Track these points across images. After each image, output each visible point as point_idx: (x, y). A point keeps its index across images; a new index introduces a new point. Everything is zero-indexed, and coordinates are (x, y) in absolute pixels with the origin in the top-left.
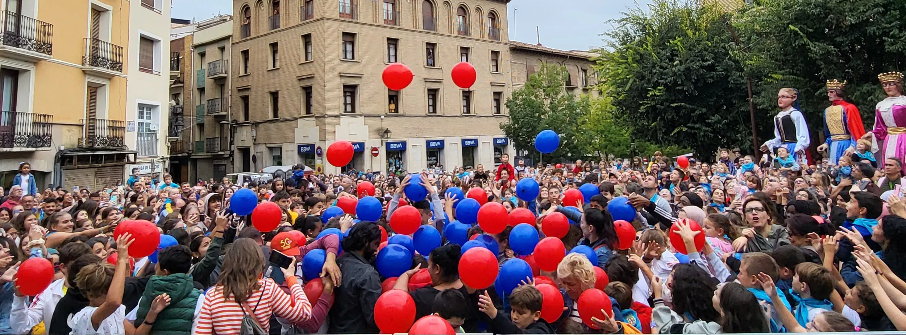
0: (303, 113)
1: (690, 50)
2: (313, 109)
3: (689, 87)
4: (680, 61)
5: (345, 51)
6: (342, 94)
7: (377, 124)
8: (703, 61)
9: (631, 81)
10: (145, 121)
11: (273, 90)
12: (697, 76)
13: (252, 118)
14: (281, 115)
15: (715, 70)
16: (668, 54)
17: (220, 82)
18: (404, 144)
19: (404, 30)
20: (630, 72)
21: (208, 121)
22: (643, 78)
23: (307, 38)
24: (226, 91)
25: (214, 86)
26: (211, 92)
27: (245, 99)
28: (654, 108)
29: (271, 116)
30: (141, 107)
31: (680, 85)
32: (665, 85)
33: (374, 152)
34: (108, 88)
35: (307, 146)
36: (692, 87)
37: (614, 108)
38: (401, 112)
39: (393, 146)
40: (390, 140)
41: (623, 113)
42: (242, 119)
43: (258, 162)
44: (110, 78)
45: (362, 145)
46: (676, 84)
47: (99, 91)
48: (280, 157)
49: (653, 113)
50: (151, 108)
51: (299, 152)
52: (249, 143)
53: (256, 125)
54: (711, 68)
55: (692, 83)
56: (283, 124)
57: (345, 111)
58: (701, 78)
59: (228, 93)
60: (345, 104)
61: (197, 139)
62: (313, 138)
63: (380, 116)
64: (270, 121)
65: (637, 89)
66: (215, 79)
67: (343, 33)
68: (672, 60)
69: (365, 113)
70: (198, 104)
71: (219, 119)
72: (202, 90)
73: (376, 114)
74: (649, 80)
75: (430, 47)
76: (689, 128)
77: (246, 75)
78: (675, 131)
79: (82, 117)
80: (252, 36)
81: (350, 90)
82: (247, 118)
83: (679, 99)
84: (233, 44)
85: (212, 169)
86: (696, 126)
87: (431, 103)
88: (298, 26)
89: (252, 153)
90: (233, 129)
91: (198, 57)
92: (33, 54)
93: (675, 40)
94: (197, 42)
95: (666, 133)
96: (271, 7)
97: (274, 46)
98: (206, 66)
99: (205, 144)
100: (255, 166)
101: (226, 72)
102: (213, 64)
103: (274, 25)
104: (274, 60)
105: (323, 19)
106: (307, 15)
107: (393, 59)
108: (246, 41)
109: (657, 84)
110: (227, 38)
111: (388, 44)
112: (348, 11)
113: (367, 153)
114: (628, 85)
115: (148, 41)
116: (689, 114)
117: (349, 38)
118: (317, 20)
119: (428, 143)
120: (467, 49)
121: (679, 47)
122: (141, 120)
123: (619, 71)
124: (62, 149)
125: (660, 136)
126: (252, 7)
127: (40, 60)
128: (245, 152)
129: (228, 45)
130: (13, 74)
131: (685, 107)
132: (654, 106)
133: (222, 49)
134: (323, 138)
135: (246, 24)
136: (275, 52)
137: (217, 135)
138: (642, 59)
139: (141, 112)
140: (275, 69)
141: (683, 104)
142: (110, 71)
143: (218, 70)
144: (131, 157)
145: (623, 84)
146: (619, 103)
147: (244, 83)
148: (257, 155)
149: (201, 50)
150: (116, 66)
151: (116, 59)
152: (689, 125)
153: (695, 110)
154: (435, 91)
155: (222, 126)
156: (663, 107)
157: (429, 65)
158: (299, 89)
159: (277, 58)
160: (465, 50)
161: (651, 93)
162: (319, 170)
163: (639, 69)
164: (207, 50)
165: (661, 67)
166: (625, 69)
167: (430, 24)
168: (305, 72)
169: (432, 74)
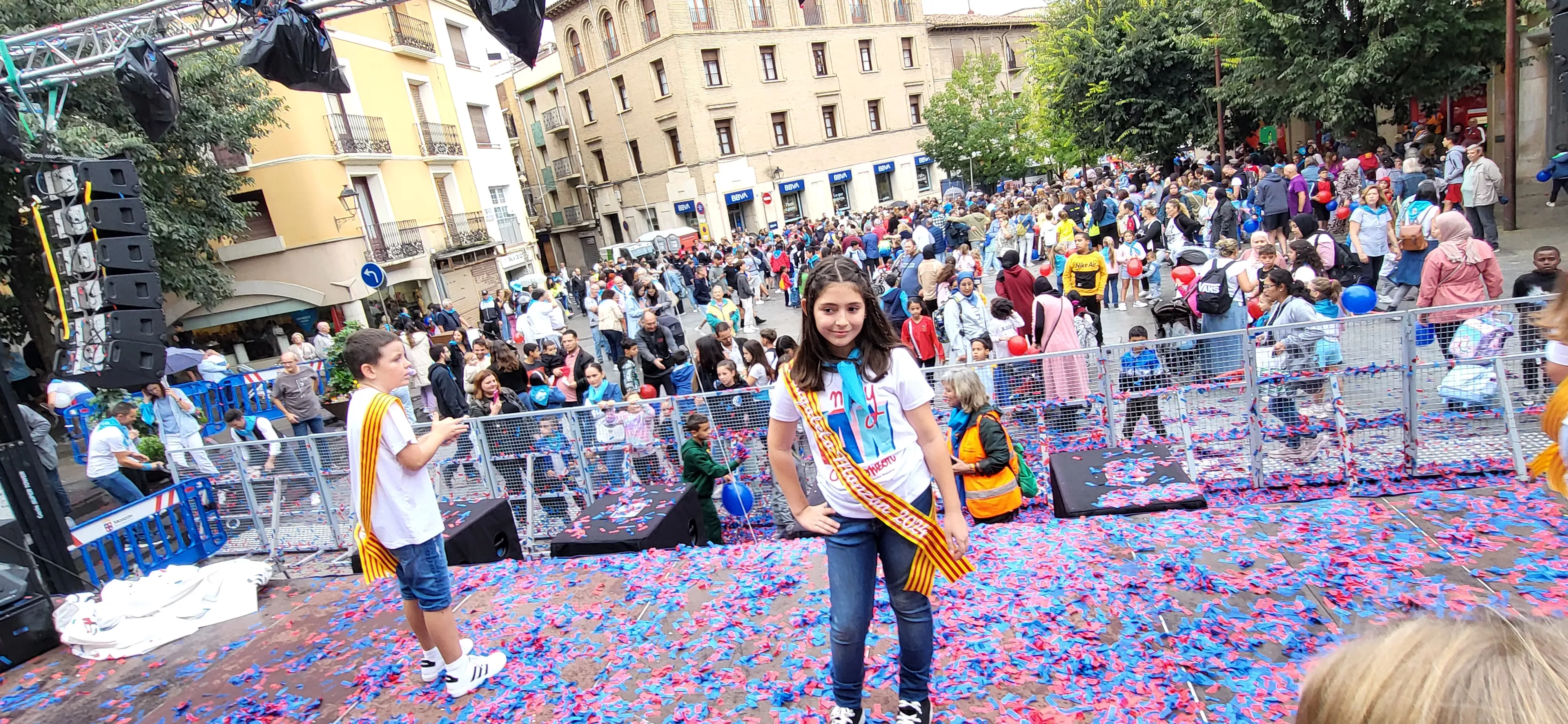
0: (672, 162)
1: (1145, 25)
2: (683, 157)
3: (1141, 76)
4: (1130, 45)
5: (710, 75)
6: (716, 132)
7: (764, 163)
8: (1160, 39)
9: (1065, 80)
10: (500, 205)
11: (630, 138)
12: (1152, 60)
13: (612, 178)
14: (646, 169)
17: (563, 136)
18: (801, 182)
19: (779, 30)
20: (1065, 65)
21: (560, 187)
22: (1083, 71)
23: (658, 65)
24: (572, 145)
25: (556, 142)
26: (555, 151)
27: (598, 154)
29: (634, 172)
30: (492, 190)
31: (1128, 76)
32: (1111, 78)
33: (766, 198)
34: (453, 174)
35: (685, 203)
36: (1145, 75)
37: (1053, 112)
38: (791, 143)
39: (788, 188)
40: (783, 181)
41: (1062, 117)
42: (600, 180)
43: (631, 228)
44: (452, 163)
45: (750, 192)
46: (1123, 74)
47: (445, 181)
48: (655, 221)
49: (1099, 113)
50: (501, 188)
51: (677, 212)
52: (615, 208)
53: (619, 184)
55: (1146, 70)
56: (651, 179)
57: (723, 153)
58: (1156, 61)
59: (575, 150)
60: (721, 144)
61: (553, 210)
62: (690, 193)
63: (767, 153)
64: (634, 178)
65: (1076, 87)
66: (556, 133)
67: (703, 51)
68: (1118, 43)
69: (747, 153)
70: (543, 168)
71: (573, 182)
72: (543, 149)
73: (761, 151)
74: (1091, 73)
75: (817, 48)
76: (1141, 128)
77: (592, 123)
78: (1123, 135)
79: (439, 215)
80: (588, 70)
81: (724, 126)
82: (605, 177)
83: (1129, 93)
84: (566, 84)
85: (579, 243)
86: (1151, 125)
87: (829, 125)
88: (643, 50)
89: (621, 220)
90: (592, 194)
91: (527, 107)
92: (375, 156)
93: (1121, 15)
94: (521, 87)
95: (1114, 138)
96: (603, 28)
97: (619, 80)
98: (539, 118)
99: (564, 215)
100: (629, 235)
101: (567, 123)
102: (548, 114)
103: (613, 53)
104: (623, 100)
105: (672, 36)
106: (652, 33)
107: (771, 75)
108: (581, 78)
109: (1099, 78)
110: (557, 77)
111: (763, 54)
112: (703, 19)
113: (758, 201)
114: (1063, 84)
115: (475, 109)
116: (1141, 111)
117: (711, 56)
118: (666, 39)
119: (831, 176)
120: (868, 42)
121: (1127, 27)
122: (496, 206)
123: (1051, 68)
124: (434, 252)
125: (1107, 142)
126: (578, 29)
127: (383, 160)
128: (613, 218)
129: (560, 86)
130: (362, 181)
131: (1137, 103)
132: (1098, 106)
133: (555, 92)
134: (702, 192)
135: (576, 55)
136: (621, 89)
137: (576, 203)
138: (1082, 45)
139: (494, 197)
140: (626, 111)
141: (1133, 100)
142: (451, 157)
143: (556, 120)
144: (500, 249)
145: (1058, 81)
146: (1057, 105)
147: (592, 134)
148: (628, 221)
149: (529, 97)
150: (455, 149)
151: (452, 141)
152: (1142, 124)
153: (1150, 104)
154: (832, 107)
155: (578, 191)
156: (1108, 106)
157: (819, 73)
158: (662, 133)
159: (625, 96)
160: (865, 44)
161: (1091, 90)
162: (704, 229)
163: (1077, 60)
164: (537, 95)
165: (1105, 55)
166: (1060, 64)
167: (814, 17)
168: (665, 111)
169: (825, 85)
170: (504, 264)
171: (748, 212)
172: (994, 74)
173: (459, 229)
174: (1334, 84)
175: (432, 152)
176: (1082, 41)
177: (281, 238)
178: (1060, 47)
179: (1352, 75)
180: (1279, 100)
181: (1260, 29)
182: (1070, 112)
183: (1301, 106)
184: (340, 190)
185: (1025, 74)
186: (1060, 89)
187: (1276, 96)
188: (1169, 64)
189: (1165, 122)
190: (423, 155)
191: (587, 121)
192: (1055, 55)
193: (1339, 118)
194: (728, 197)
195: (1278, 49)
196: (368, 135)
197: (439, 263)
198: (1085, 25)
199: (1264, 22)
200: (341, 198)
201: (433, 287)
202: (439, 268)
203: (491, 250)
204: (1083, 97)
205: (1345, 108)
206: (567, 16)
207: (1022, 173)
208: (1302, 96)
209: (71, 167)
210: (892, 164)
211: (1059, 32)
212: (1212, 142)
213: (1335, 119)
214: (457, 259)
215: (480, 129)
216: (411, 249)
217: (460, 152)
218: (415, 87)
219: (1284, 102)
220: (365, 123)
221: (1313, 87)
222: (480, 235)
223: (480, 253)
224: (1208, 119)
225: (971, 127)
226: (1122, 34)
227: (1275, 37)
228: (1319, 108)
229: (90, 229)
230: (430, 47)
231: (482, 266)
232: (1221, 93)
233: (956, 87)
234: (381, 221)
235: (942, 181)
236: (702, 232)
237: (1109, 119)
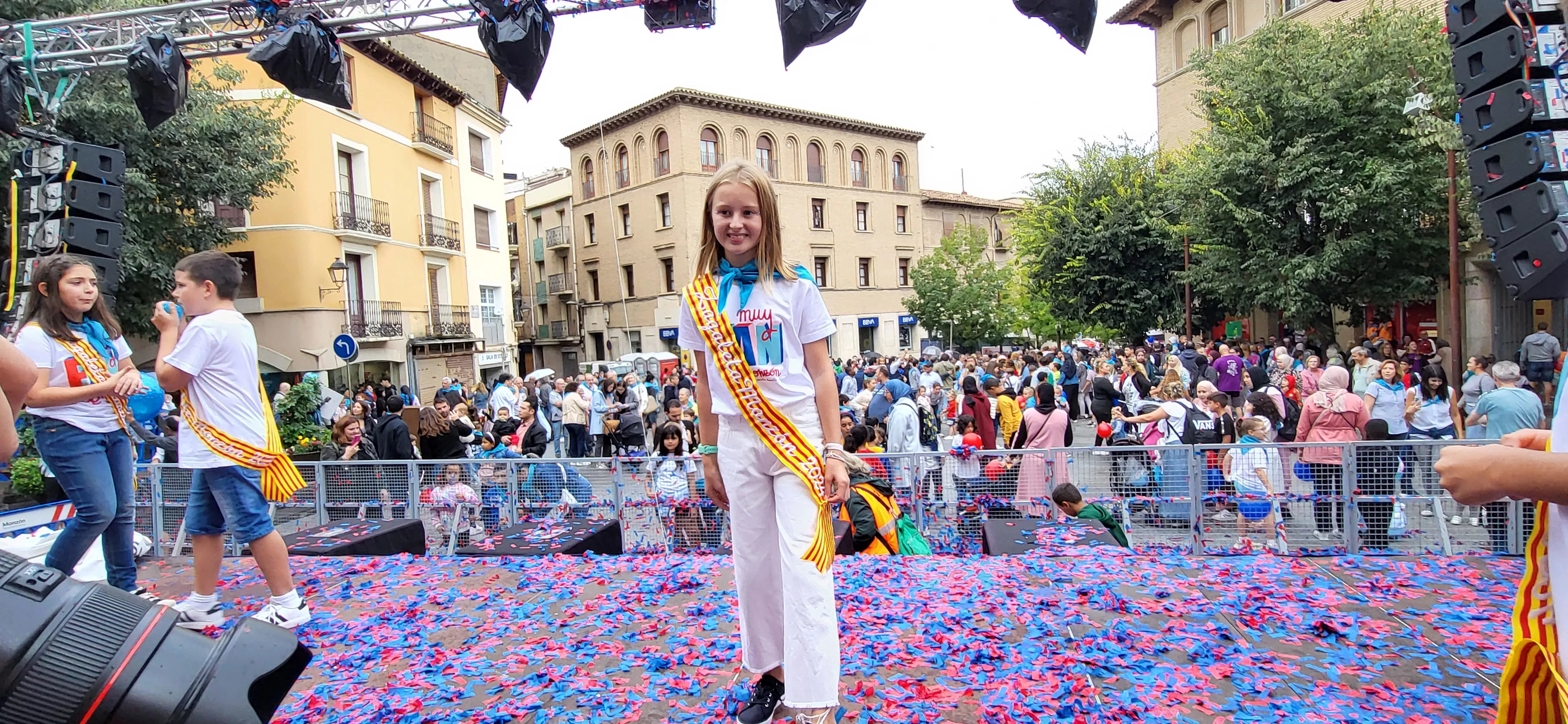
0: (663, 289)
1: (1121, 210)
2: (675, 286)
3: (1116, 256)
4: (1106, 227)
8: (1135, 224)
9: (1045, 251)
10: (488, 304)
11: (627, 263)
12: (1126, 244)
13: (603, 298)
14: (637, 293)
15: (1149, 236)
16: (1093, 216)
17: (562, 254)
19: (783, 183)
20: (1046, 239)
21: (550, 301)
22: (1061, 245)
23: (664, 198)
24: (570, 264)
25: (555, 259)
26: (552, 266)
27: (594, 274)
29: (625, 294)
30: (483, 289)
31: (1104, 254)
32: (1088, 255)
34: (447, 268)
35: (670, 330)
36: (1119, 256)
37: (1031, 281)
41: (1040, 287)
42: (591, 299)
43: (613, 347)
44: (448, 257)
46: (1099, 252)
47: (438, 272)
48: (639, 342)
49: (1076, 287)
50: (492, 289)
51: (661, 337)
52: (601, 327)
53: (608, 305)
54: (1144, 232)
55: (1121, 252)
56: (640, 304)
58: (1131, 244)
59: (572, 268)
61: (540, 323)
64: (625, 301)
65: (1055, 259)
66: (556, 250)
68: (1096, 224)
70: (538, 280)
71: (565, 298)
72: (541, 264)
74: (1069, 248)
75: (817, 203)
76: (1114, 305)
77: (593, 245)
78: (1097, 308)
79: (426, 302)
80: (597, 196)
82: (597, 297)
83: (1103, 271)
84: (574, 206)
85: (560, 357)
86: (1123, 302)
87: (819, 274)
88: (652, 183)
89: (606, 339)
90: (582, 311)
91: (533, 223)
92: (374, 237)
93: (1099, 198)
94: (530, 204)
95: (1087, 311)
96: (617, 160)
97: (624, 208)
98: (543, 234)
99: (550, 329)
100: (611, 354)
101: (568, 242)
102: (552, 232)
103: (623, 182)
104: (625, 227)
105: (681, 174)
106: (662, 169)
108: (589, 202)
109: (1077, 254)
110: (566, 199)
112: (712, 163)
114: (1042, 254)
115: (481, 212)
116: (1115, 288)
118: (675, 176)
120: (865, 204)
121: (1104, 209)
122: (484, 304)
123: (1032, 239)
124: (412, 337)
125: (1081, 314)
126: (594, 159)
127: (380, 242)
128: (598, 337)
129: (568, 207)
130: (355, 259)
131: (1111, 281)
132: (1074, 279)
133: (561, 213)
135: (588, 180)
136: (625, 216)
137: (564, 318)
138: (1062, 222)
139: (483, 296)
140: (627, 237)
141: (1107, 276)
142: (448, 251)
143: (559, 238)
144: (480, 346)
145: (1038, 252)
146: (1035, 276)
147: (590, 255)
148: (612, 341)
149: (536, 214)
150: (453, 244)
151: (453, 236)
152: (1114, 301)
153: (1122, 283)
154: (825, 258)
155: (568, 307)
156: (1084, 281)
157: (816, 226)
158: (658, 261)
159: (628, 223)
160: (862, 206)
161: (1069, 264)
162: (686, 357)
163: (1057, 235)
164: (545, 214)
165: (1083, 233)
166: (1040, 236)
167: (817, 173)
168: (664, 241)
169: (820, 238)
170: (481, 361)
172: (981, 247)
173: (442, 319)
174: (1294, 278)
175: (431, 243)
176: (1062, 218)
177: (262, 300)
178: (1042, 221)
179: (1310, 269)
180: (1243, 288)
181: (1226, 221)
182: (1048, 283)
183: (1262, 295)
184: (331, 261)
185: (1010, 253)
186: (1039, 259)
187: (1240, 285)
188: (1142, 248)
189: (1137, 301)
190: (421, 245)
191: (588, 242)
192: (1037, 228)
193: (1298, 311)
195: (1241, 241)
196: (370, 216)
197: (415, 349)
198: (1066, 204)
199: (1229, 216)
200: (331, 269)
201: (405, 371)
202: (414, 354)
203: (470, 345)
204: (1060, 269)
205: (1303, 301)
206: (586, 145)
207: (1000, 341)
208: (1263, 286)
209: (61, 147)
210: (876, 320)
211: (1041, 209)
212: (1180, 325)
213: (1293, 309)
214: (434, 348)
215: (482, 231)
216: (390, 329)
217: (458, 248)
218: (427, 182)
219: (1247, 290)
220: (370, 205)
221: (1275, 279)
222: (462, 328)
223: (458, 346)
224: (1177, 304)
225: (955, 290)
226: (1100, 216)
227: (1239, 230)
228: (1279, 299)
229: (63, 206)
230: (449, 149)
231: (458, 359)
232: (1188, 276)
233: (944, 253)
234: (365, 298)
235: (922, 341)
236: (683, 360)
237: (1085, 294)
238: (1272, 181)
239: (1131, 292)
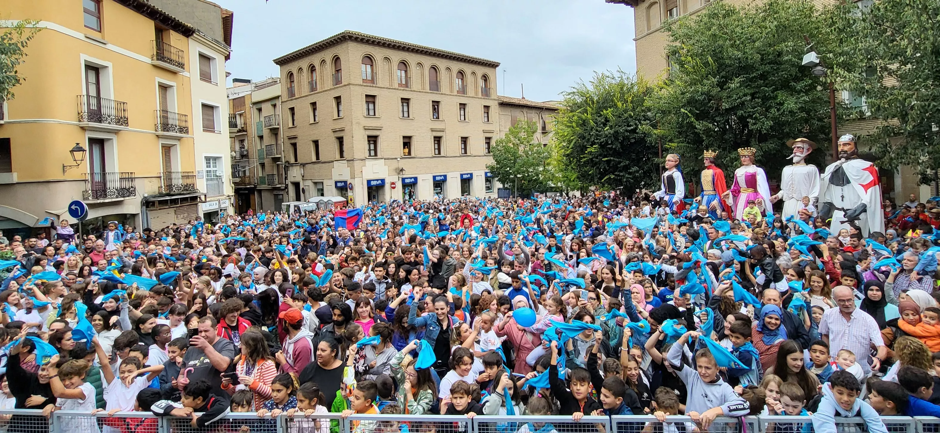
0: (338, 156)
1: (620, 117)
2: (345, 154)
3: (617, 146)
4: (611, 127)
5: (368, 109)
6: (367, 142)
7: (395, 164)
8: (628, 126)
9: (574, 142)
10: (211, 169)
11: (315, 139)
12: (623, 137)
13: (300, 161)
14: (321, 158)
15: (637, 133)
16: (603, 120)
17: (275, 132)
18: (416, 179)
19: (414, 91)
20: (574, 133)
21: (267, 162)
22: (584, 138)
23: (339, 99)
24: (279, 138)
25: (270, 135)
26: (268, 140)
27: (294, 145)
28: (592, 159)
29: (314, 159)
30: (208, 159)
31: (610, 144)
32: (600, 144)
33: (393, 186)
34: (179, 147)
35: (341, 182)
36: (619, 145)
37: (565, 158)
38: (413, 155)
39: (407, 181)
40: (404, 176)
41: (570, 162)
42: (292, 161)
43: (306, 193)
44: (179, 139)
45: (383, 181)
46: (607, 143)
47: (172, 150)
48: (322, 190)
49: (592, 163)
50: (216, 159)
51: (336, 186)
52: (299, 179)
53: (303, 165)
54: (634, 131)
55: (620, 143)
56: (323, 165)
57: (370, 155)
58: (626, 138)
59: (281, 141)
60: (370, 150)
61: (260, 175)
62: (346, 176)
63: (396, 159)
64: (314, 163)
65: (580, 146)
66: (271, 129)
67: (366, 95)
68: (605, 125)
69: (385, 157)
70: (259, 148)
71: (276, 160)
72: (261, 137)
73: (393, 157)
74: (588, 139)
75: (435, 104)
76: (616, 176)
77: (294, 127)
78: (605, 178)
79: (159, 170)
80: (297, 96)
81: (373, 140)
82: (296, 160)
83: (609, 154)
84: (282, 102)
85: (275, 197)
86: (621, 174)
87: (436, 147)
88: (331, 89)
89: (301, 186)
90: (286, 168)
91: (256, 112)
92: (114, 127)
93: (607, 110)
94: (254, 100)
95: (600, 179)
96: (310, 74)
97: (314, 105)
98: (262, 119)
99: (266, 179)
100: (304, 197)
101: (278, 125)
102: (268, 118)
104: (315, 116)
105: (348, 83)
107: (406, 115)
108: (292, 100)
109: (593, 143)
110: (277, 98)
111: (402, 103)
112: (369, 78)
113: (387, 187)
114: (572, 144)
116: (617, 165)
117: (371, 99)
119: (434, 177)
120: (464, 105)
121: (610, 117)
122: (208, 169)
123: (565, 134)
124: (146, 195)
125: (596, 180)
126: (295, 73)
127: (119, 130)
128: (296, 185)
129: (278, 103)
130: (98, 143)
131: (614, 161)
133: (274, 106)
134: (353, 177)
135: (291, 86)
136: (314, 110)
137: (275, 172)
138: (584, 123)
139: (208, 163)
140: (315, 123)
141: (612, 158)
142: (178, 134)
143: (272, 122)
144: (203, 198)
145: (570, 142)
146: (568, 155)
147: (292, 133)
148: (305, 188)
149: (259, 106)
150: (184, 130)
151: (183, 124)
152: (617, 173)
153: (621, 162)
154: (440, 138)
155: (278, 165)
156: (597, 160)
157: (435, 117)
158: (334, 138)
159: (316, 114)
160: (463, 106)
161: (589, 150)
162: (351, 200)
163: (581, 131)
164: (264, 106)
165: (597, 131)
166: (571, 132)
167: (435, 86)
168: (338, 126)
169: (437, 125)
171: (380, 192)
172: (533, 133)
173: (173, 182)
175: (164, 129)
176: (584, 121)
177: (16, 174)
178: (571, 122)
181: (688, 129)
182: (575, 160)
184: (72, 146)
185: (551, 135)
186: (571, 147)
188: (633, 141)
189: (630, 174)
190: (156, 131)
191: (291, 125)
192: (568, 127)
194: (369, 182)
195: (698, 142)
196: (115, 112)
197: (147, 204)
198: (586, 111)
199: (691, 126)
200: (72, 151)
201: (139, 219)
202: (147, 207)
203: (195, 198)
204: (583, 153)
207: (545, 190)
210: (471, 174)
211: (571, 114)
215: (208, 120)
216: (128, 192)
217: (187, 132)
220: (114, 104)
222: (189, 187)
225: (518, 160)
226: (607, 120)
227: (697, 134)
230: (181, 65)
233: (511, 137)
234: (107, 171)
235: (499, 189)
236: (349, 201)
237: (598, 168)
238: (718, 104)
239: (626, 168)
